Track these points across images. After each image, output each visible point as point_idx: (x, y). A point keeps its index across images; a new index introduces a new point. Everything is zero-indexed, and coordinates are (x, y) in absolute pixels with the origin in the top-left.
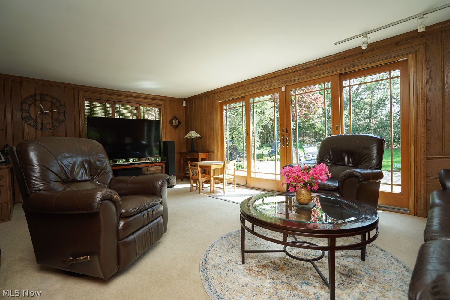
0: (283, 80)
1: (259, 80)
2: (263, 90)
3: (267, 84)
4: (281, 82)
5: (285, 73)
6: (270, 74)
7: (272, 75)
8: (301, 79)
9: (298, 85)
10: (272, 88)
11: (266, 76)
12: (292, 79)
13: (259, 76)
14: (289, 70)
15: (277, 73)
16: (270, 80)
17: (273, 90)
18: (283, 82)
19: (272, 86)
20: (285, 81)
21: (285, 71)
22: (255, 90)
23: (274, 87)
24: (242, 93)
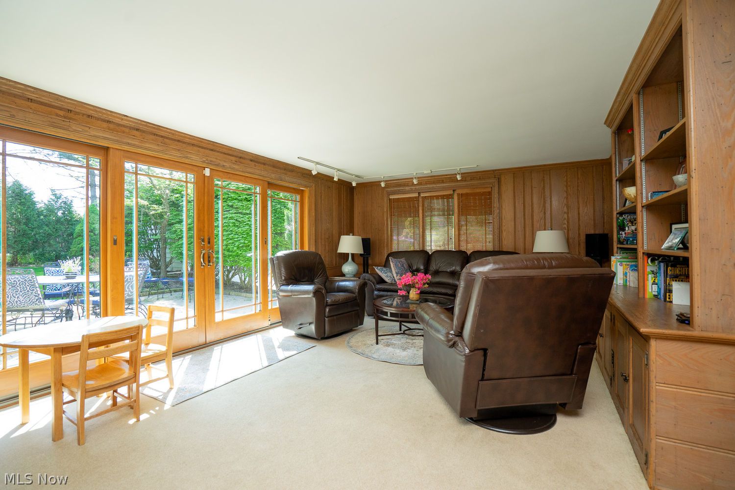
0: (209, 159)
1: (157, 133)
2: (166, 157)
3: (179, 150)
4: (204, 159)
5: (212, 147)
6: (189, 137)
7: (191, 139)
8: (233, 169)
9: (226, 174)
10: (187, 161)
11: (179, 136)
12: (222, 163)
13: (167, 128)
14: (220, 147)
15: (202, 142)
16: (184, 145)
17: (187, 166)
18: (207, 160)
19: (187, 158)
20: (211, 161)
21: (214, 145)
22: (146, 149)
23: (189, 160)
24: (105, 138)
